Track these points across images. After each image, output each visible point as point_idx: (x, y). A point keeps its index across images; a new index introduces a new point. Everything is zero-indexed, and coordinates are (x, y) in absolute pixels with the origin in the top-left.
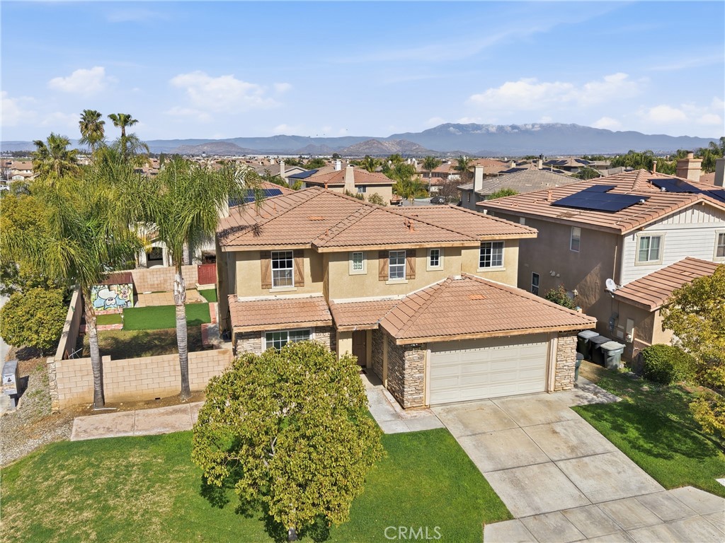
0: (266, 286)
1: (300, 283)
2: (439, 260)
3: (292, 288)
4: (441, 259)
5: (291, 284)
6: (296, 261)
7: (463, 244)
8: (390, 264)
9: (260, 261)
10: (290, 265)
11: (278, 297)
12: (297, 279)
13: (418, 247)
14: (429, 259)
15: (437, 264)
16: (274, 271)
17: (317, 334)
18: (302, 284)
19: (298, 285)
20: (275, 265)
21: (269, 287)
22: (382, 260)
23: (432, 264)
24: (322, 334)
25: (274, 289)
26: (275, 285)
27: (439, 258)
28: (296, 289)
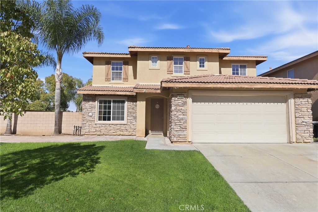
0: (107, 80)
1: (126, 79)
2: (205, 65)
3: (121, 81)
4: (206, 63)
5: (121, 80)
6: (124, 67)
7: (218, 51)
8: (174, 64)
9: (105, 66)
10: (121, 69)
11: (114, 86)
12: (124, 77)
13: (189, 51)
14: (198, 63)
15: (203, 66)
16: (112, 72)
17: (129, 103)
18: (127, 80)
19: (124, 80)
20: (113, 69)
21: (109, 80)
22: (169, 61)
23: (200, 66)
24: (132, 103)
25: (112, 81)
26: (113, 79)
27: (205, 63)
28: (123, 82)
